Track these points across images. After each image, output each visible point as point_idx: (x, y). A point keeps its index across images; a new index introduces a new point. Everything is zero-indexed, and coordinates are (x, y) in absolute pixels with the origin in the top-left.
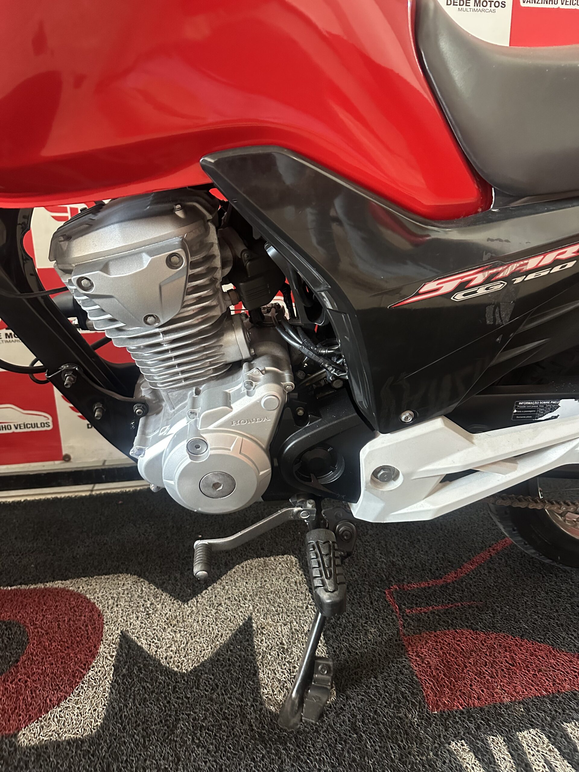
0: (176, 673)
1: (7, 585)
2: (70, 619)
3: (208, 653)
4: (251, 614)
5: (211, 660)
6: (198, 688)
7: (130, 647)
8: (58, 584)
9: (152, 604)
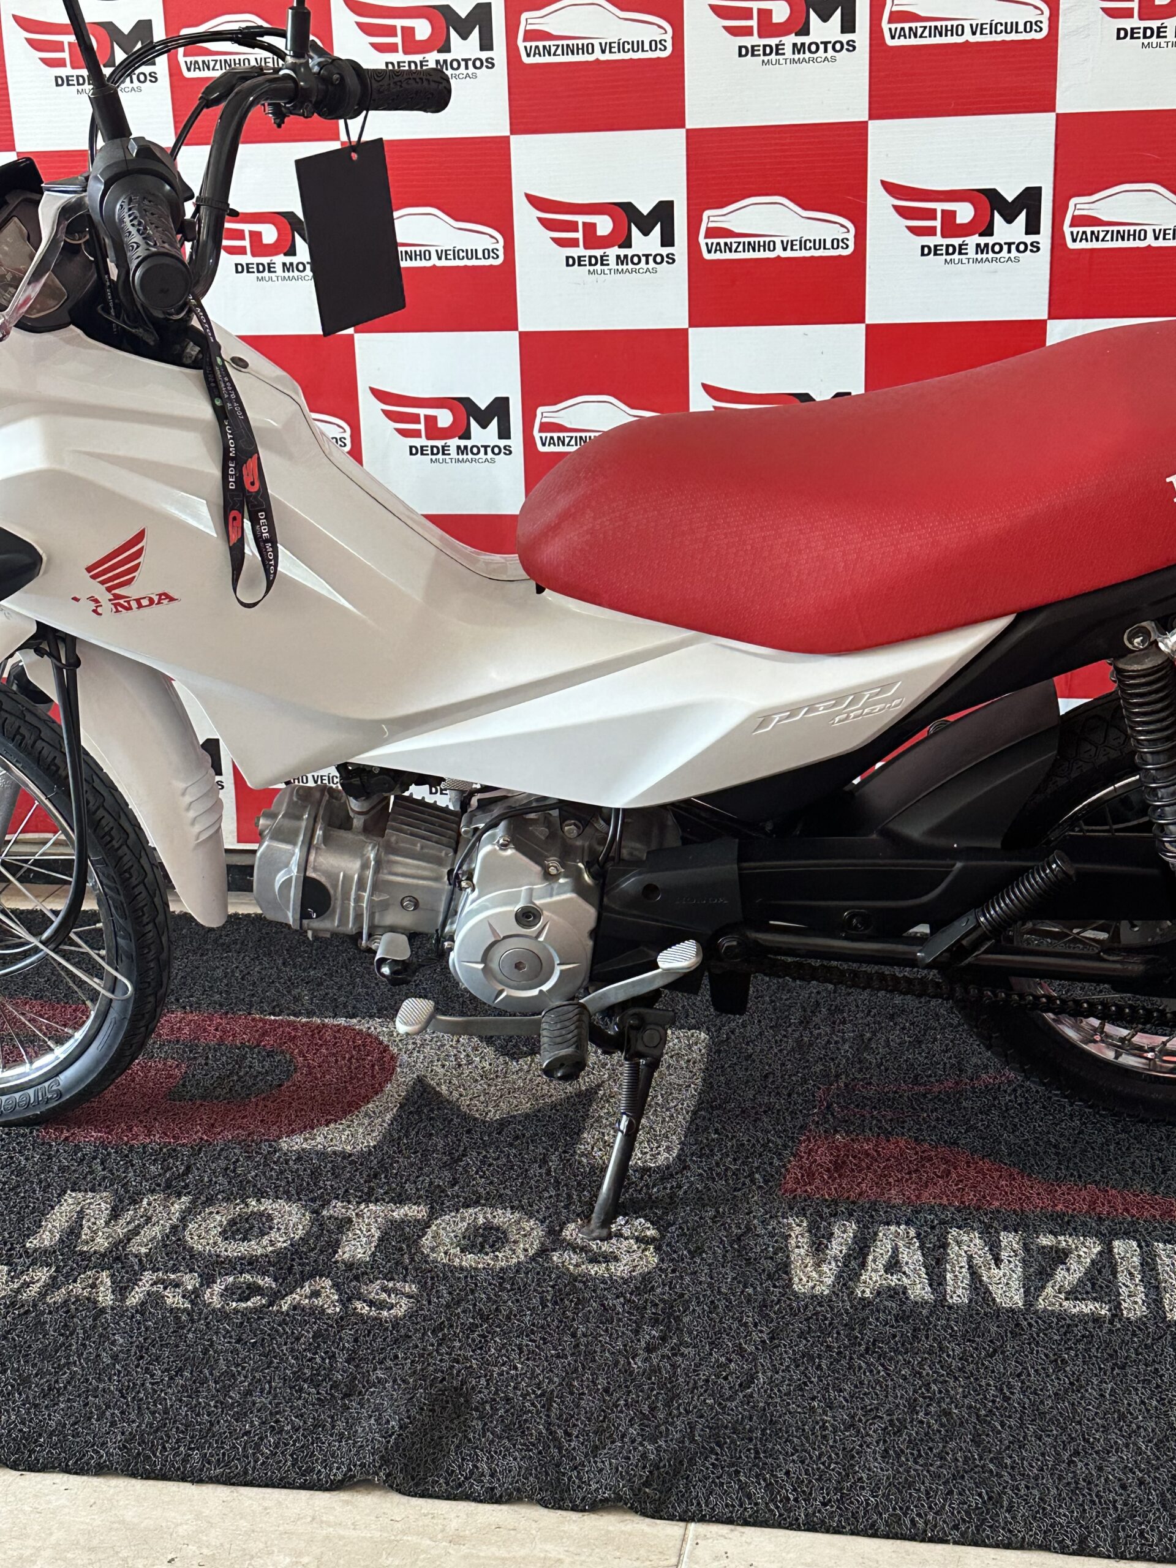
0: (476, 1119)
1: (270, 1014)
2: (352, 1057)
3: (526, 1107)
4: (603, 1082)
5: (527, 1116)
6: (499, 1133)
7: (425, 1091)
8: (342, 1021)
9: (468, 1056)
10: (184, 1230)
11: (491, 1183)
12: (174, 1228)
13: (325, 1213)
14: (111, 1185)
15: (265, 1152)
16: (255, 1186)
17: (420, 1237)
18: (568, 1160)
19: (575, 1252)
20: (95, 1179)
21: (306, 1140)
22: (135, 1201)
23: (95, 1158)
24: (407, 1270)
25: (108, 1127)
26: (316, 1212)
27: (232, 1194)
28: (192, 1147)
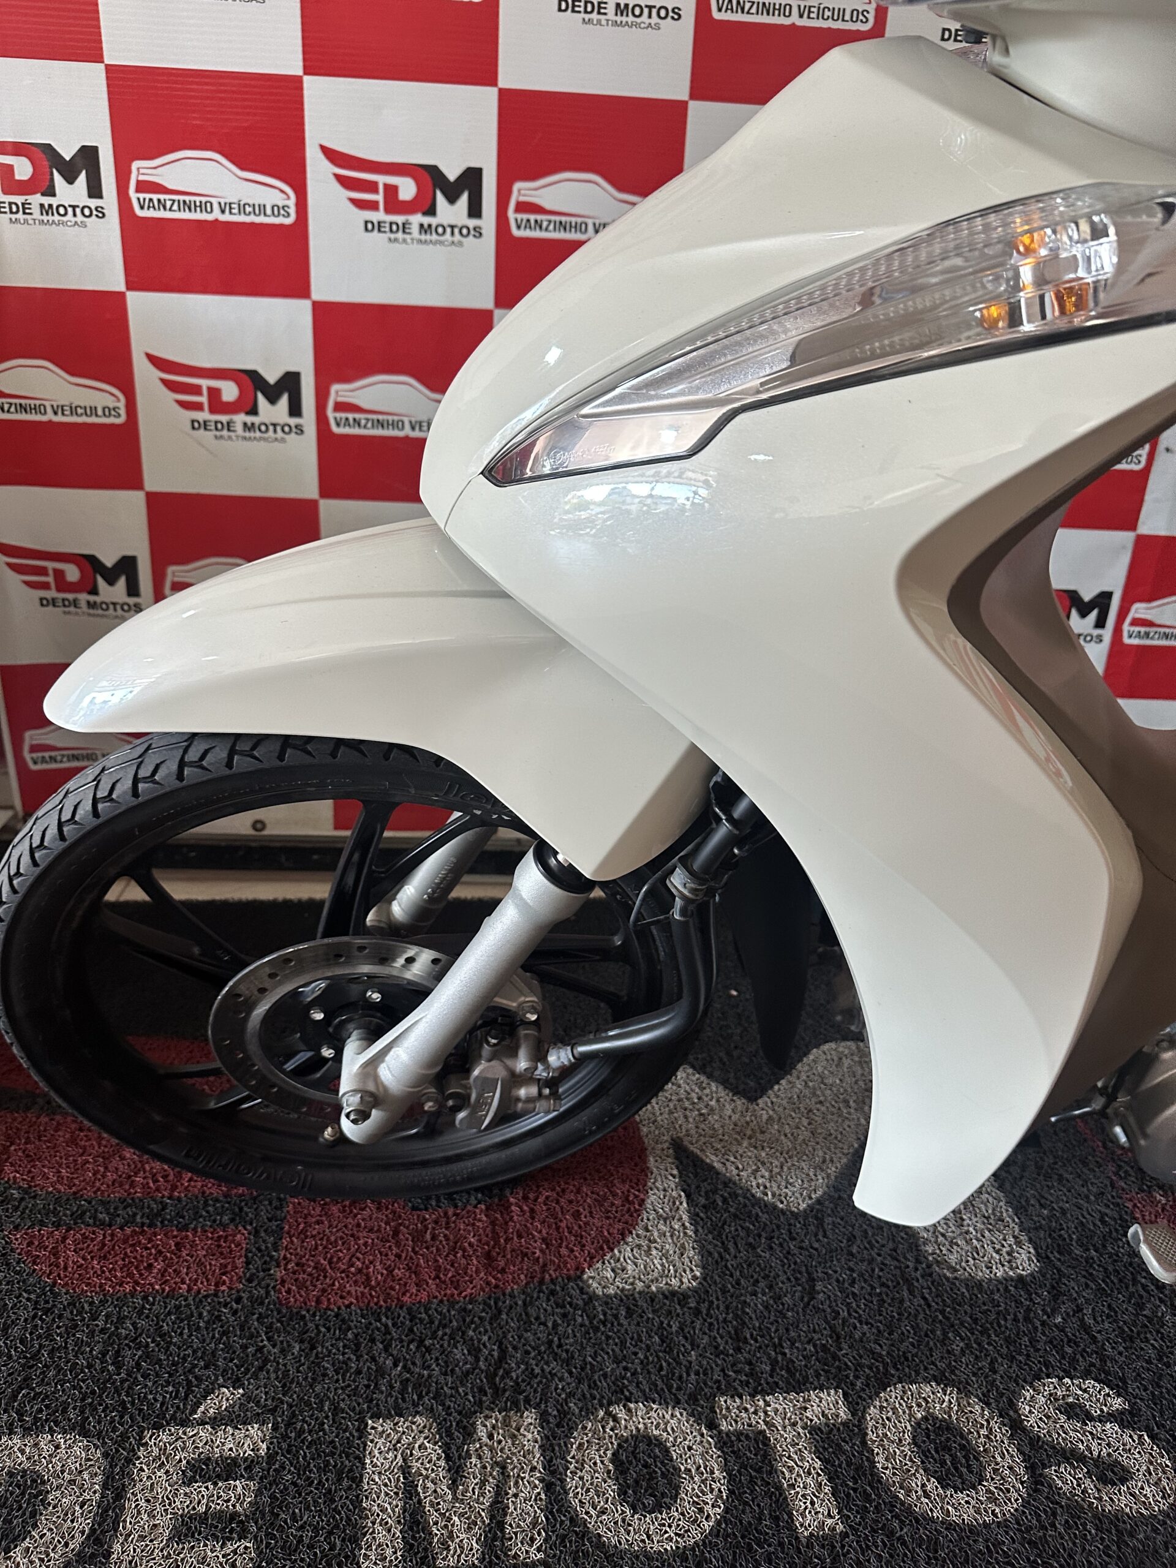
0: (783, 1211)
6: (825, 1235)
7: (695, 1165)
10: (566, 1493)
11: (879, 1331)
12: (549, 1487)
13: (724, 1426)
14: (420, 1397)
15: (580, 1302)
16: (605, 1376)
17: (873, 1463)
18: (931, 1275)
19: (1071, 1464)
20: (392, 1387)
21: (613, 1270)
22: (469, 1433)
23: (373, 1340)
24: (904, 1543)
25: (360, 1271)
26: (712, 1425)
27: (584, 1395)
28: (485, 1303)
